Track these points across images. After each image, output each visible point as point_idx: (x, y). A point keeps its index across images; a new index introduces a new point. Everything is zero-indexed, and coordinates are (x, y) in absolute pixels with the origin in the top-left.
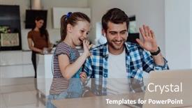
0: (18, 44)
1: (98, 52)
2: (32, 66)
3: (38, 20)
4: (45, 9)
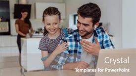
0: (8, 31)
1: (73, 38)
2: (17, 48)
3: (23, 12)
4: (29, 3)
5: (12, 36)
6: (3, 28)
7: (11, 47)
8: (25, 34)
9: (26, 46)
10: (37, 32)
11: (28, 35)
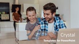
0: (9, 19)
1: (43, 23)
2: (14, 28)
5: (11, 21)
6: (6, 18)
7: (10, 27)
8: (18, 20)
9: (18, 27)
10: (24, 20)
11: (19, 21)
